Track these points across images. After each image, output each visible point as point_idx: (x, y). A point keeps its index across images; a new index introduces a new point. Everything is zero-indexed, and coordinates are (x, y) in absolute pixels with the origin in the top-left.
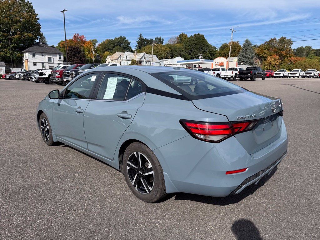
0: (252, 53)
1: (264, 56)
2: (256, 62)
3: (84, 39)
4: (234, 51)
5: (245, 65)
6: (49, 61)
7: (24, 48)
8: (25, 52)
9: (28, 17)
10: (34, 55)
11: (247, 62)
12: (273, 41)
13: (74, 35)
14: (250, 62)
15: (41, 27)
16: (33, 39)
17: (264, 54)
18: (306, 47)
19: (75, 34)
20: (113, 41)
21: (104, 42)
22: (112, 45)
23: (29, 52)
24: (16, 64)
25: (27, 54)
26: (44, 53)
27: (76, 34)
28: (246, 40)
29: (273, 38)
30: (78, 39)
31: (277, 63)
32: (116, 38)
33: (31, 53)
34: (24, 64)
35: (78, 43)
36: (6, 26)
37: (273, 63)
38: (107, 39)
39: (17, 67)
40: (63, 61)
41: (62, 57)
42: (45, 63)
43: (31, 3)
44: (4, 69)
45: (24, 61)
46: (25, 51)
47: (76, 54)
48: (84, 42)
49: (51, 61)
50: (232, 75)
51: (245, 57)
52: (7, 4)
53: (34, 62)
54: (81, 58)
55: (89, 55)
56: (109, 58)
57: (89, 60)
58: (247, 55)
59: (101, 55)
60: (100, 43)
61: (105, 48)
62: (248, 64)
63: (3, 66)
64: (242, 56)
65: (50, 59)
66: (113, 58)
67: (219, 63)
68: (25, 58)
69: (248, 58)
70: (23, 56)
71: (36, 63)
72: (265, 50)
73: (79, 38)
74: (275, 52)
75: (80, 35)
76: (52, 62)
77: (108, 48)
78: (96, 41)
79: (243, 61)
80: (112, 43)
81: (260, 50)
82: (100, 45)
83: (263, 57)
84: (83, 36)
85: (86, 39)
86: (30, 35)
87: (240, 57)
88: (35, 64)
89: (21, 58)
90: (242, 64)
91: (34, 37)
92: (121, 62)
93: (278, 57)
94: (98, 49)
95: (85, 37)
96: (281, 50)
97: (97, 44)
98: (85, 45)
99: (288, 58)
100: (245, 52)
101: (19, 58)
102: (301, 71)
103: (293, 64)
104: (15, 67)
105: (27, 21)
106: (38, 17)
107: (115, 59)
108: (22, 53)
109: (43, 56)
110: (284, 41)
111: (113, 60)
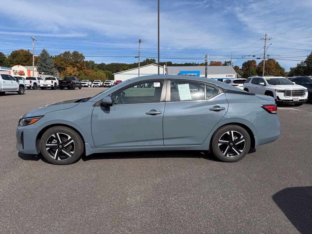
0: (51, 64)
1: (61, 66)
2: (56, 72)
4: (28, 60)
5: (46, 75)
11: (48, 72)
12: (67, 54)
14: (50, 72)
17: (61, 65)
18: (90, 61)
28: (43, 50)
29: (67, 51)
31: (77, 74)
37: (73, 74)
50: (52, 84)
51: (45, 67)
58: (47, 65)
62: (49, 74)
64: (42, 66)
67: (18, 72)
69: (48, 68)
72: (61, 61)
74: (71, 64)
79: (43, 71)
81: (57, 61)
83: (61, 68)
87: (39, 67)
90: (42, 73)
93: (76, 69)
96: (76, 63)
99: (82, 70)
100: (44, 62)
102: (89, 82)
103: (87, 75)
110: (77, 55)
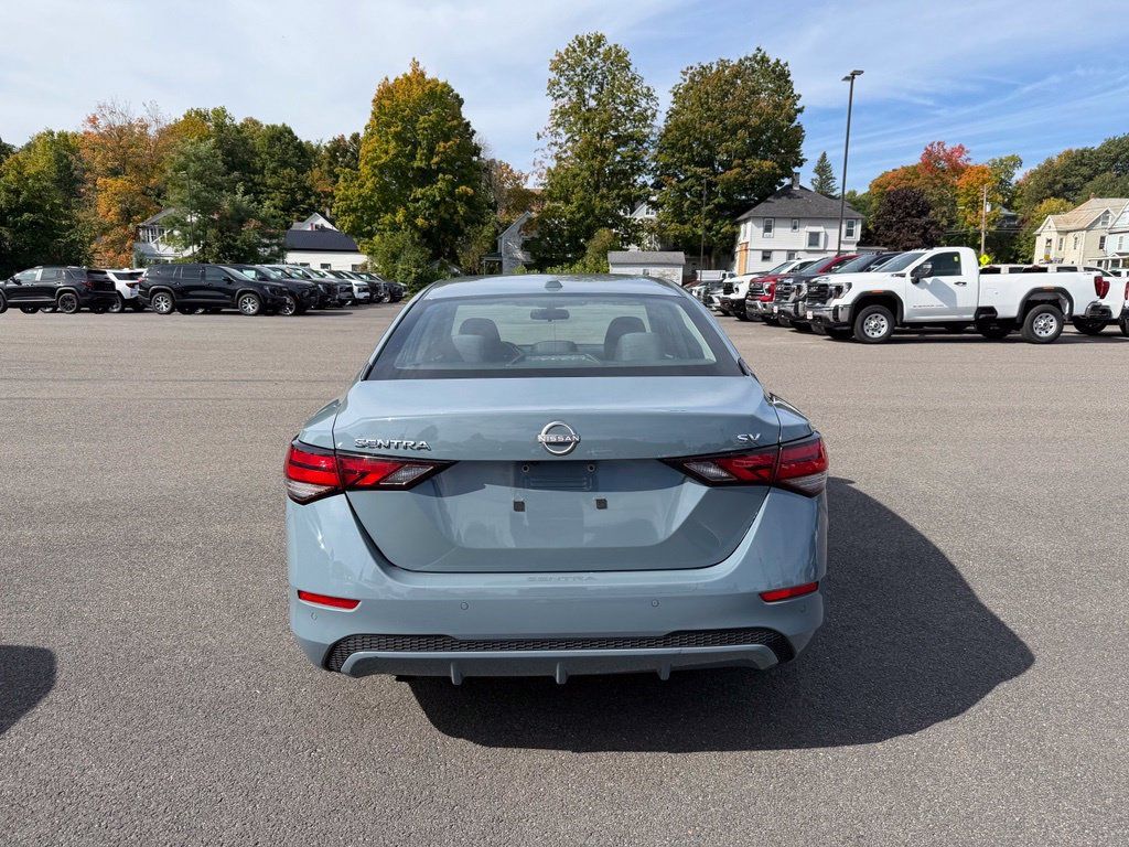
3: (964, 157)
6: (810, 245)
7: (745, 207)
8: (746, 221)
9: (770, 110)
10: (768, 229)
13: (926, 149)
15: (803, 137)
16: (774, 179)
19: (932, 145)
20: (1092, 154)
21: (1050, 162)
22: (1085, 171)
23: (754, 218)
24: (717, 258)
25: (749, 224)
26: (799, 218)
27: (935, 145)
30: (938, 159)
32: (1110, 143)
33: (761, 223)
34: (737, 257)
35: (937, 177)
36: (707, 146)
38: (1067, 149)
39: (717, 267)
40: (858, 244)
41: (858, 230)
42: (797, 251)
43: (786, 64)
44: (679, 272)
45: (737, 249)
46: (745, 216)
47: (909, 215)
48: (958, 170)
49: (817, 244)
52: (720, 80)
53: (764, 251)
54: (926, 230)
55: (970, 218)
56: (1051, 223)
57: (966, 236)
59: (1021, 216)
60: (1035, 167)
61: (1050, 186)
63: (678, 265)
65: (814, 239)
66: (1068, 222)
68: (741, 239)
70: (738, 233)
71: (770, 252)
73: (940, 159)
75: (948, 147)
76: (822, 248)
77: (1065, 185)
78: (1017, 162)
80: (1085, 165)
82: (1033, 174)
84: (961, 147)
85: (970, 159)
86: (767, 164)
88: (766, 256)
89: (732, 239)
91: (778, 171)
92: (1103, 239)
94: (1019, 192)
95: (968, 152)
97: (1019, 175)
98: (961, 182)
101: (725, 238)
104: (713, 265)
105: (767, 121)
106: (799, 104)
107: (1080, 226)
108: (738, 224)
109: (795, 228)
111: (1068, 232)
